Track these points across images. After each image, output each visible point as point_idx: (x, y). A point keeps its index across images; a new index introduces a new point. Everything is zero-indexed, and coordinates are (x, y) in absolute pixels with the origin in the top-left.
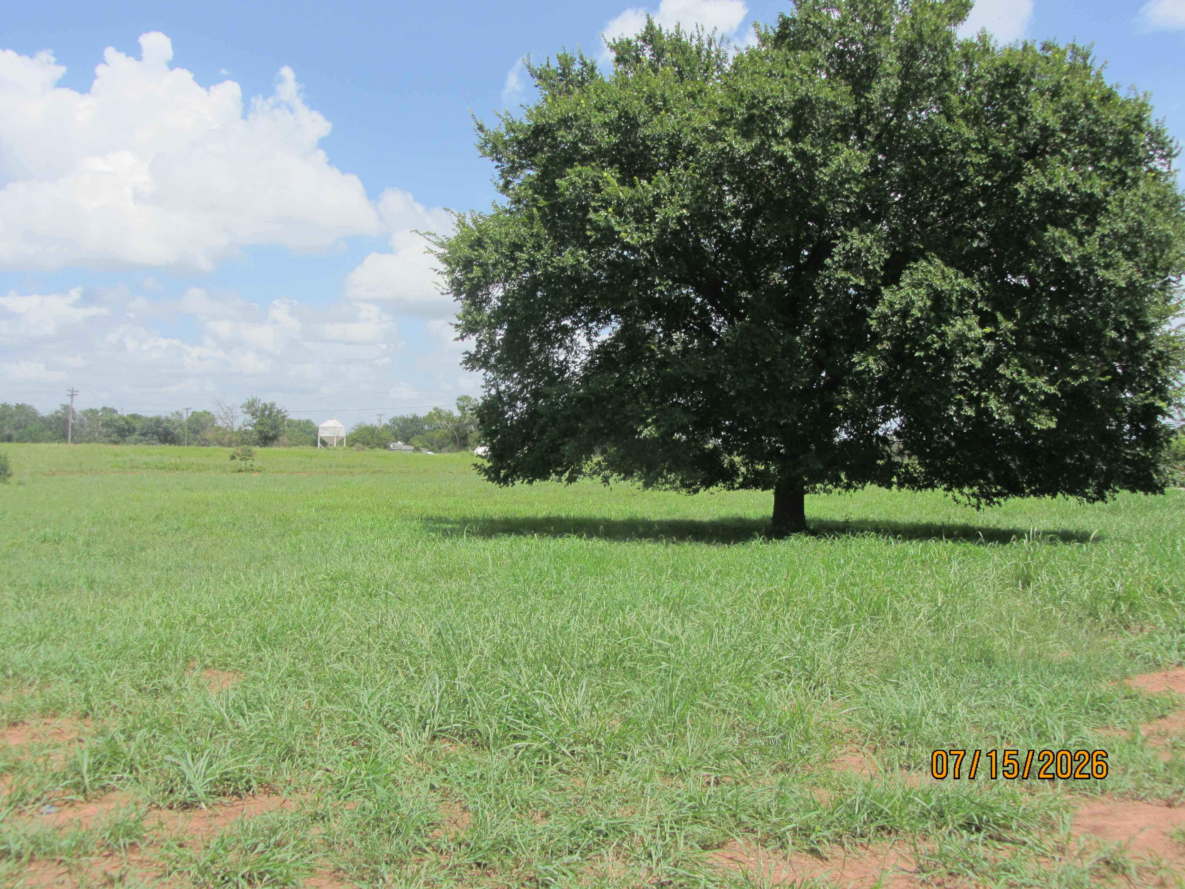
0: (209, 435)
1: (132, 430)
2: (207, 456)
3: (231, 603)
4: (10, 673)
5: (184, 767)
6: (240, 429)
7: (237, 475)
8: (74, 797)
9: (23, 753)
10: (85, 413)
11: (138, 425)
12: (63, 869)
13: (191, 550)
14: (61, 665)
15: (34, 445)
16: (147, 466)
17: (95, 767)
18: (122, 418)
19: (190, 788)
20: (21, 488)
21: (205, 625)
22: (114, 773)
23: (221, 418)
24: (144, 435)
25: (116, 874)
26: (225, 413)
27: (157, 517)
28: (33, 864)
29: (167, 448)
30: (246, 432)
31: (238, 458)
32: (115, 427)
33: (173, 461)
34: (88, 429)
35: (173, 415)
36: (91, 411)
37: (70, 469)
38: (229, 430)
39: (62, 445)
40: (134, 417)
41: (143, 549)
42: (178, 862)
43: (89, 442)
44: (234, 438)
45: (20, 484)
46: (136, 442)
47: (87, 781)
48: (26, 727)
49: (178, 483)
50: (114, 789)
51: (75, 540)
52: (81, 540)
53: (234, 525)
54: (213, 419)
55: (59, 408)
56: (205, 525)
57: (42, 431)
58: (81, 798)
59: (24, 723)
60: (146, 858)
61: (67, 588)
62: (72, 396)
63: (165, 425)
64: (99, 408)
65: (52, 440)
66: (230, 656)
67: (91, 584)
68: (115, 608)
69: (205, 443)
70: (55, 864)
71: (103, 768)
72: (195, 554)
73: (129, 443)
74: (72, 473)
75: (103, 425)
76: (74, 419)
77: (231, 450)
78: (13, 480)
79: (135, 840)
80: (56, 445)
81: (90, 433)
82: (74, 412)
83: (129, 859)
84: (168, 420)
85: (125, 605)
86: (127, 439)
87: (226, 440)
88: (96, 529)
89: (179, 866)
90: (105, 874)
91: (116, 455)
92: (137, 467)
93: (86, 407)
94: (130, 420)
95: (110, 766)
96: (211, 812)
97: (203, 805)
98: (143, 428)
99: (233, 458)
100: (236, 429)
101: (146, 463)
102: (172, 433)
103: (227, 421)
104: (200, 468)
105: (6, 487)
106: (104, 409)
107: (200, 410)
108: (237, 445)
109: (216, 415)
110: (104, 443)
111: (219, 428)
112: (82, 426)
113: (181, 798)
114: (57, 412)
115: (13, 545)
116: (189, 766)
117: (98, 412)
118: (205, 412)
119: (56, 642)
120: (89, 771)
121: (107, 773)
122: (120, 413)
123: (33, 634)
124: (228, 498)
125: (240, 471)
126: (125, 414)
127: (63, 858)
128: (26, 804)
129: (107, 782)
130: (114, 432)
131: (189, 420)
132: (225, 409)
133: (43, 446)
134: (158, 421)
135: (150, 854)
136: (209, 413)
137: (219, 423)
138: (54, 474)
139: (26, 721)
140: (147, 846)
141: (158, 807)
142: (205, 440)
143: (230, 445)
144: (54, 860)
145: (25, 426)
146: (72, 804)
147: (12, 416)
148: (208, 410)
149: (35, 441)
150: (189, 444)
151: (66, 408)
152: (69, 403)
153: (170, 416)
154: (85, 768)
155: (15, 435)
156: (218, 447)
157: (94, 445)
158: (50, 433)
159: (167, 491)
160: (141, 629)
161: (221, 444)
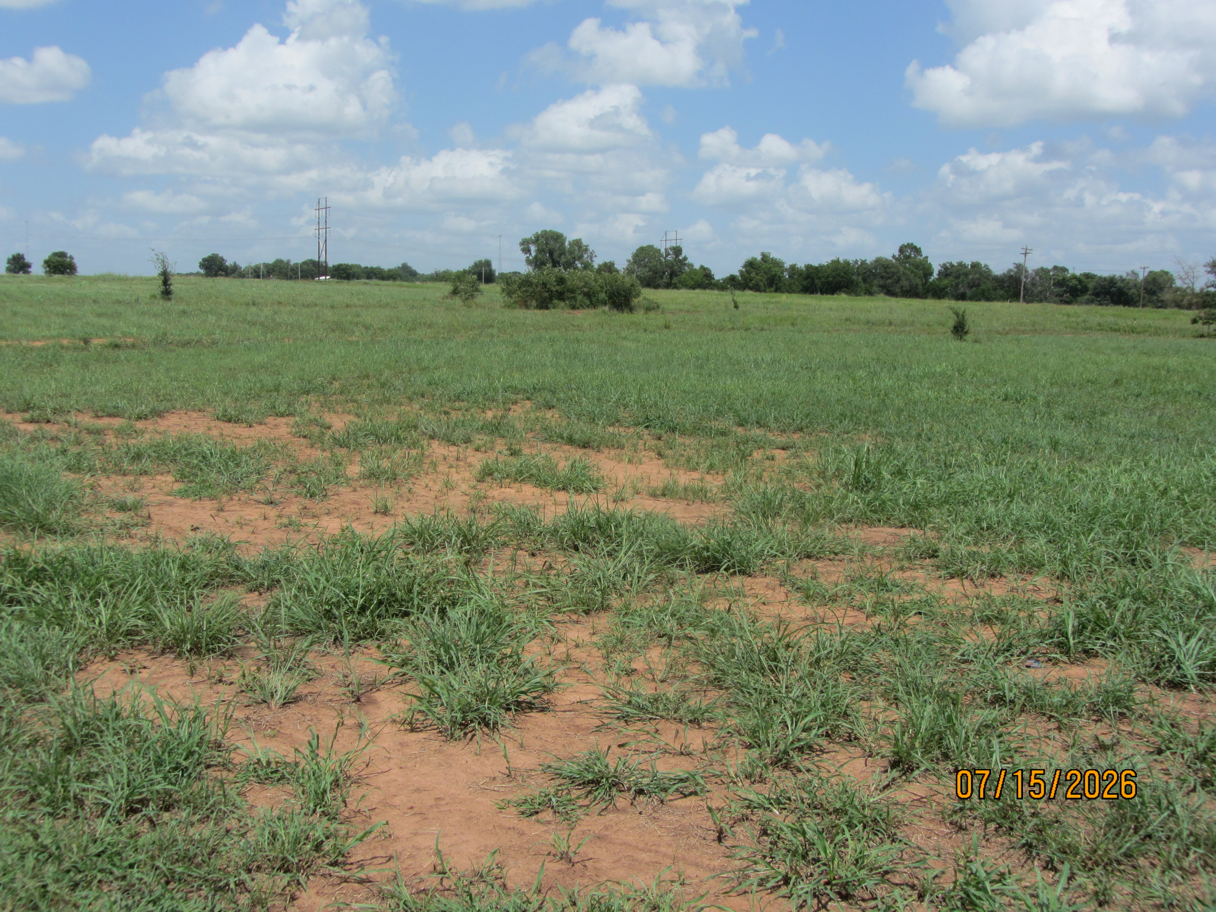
0: (1167, 296)
1: (1084, 290)
2: (1165, 319)
3: (1206, 478)
4: (984, 525)
5: (1173, 645)
6: (1202, 290)
7: (1199, 341)
8: (1058, 656)
9: (1005, 606)
10: (1037, 272)
11: (1091, 285)
12: (1052, 725)
13: (1155, 419)
14: (1033, 523)
15: (987, 304)
16: (1101, 328)
17: (1080, 630)
18: (1074, 277)
19: (1179, 668)
20: (977, 346)
21: (1178, 498)
22: (1098, 639)
23: (1181, 278)
24: (1097, 295)
25: (1107, 740)
26: (1186, 273)
27: (1116, 381)
28: (1023, 714)
29: (1121, 309)
30: (1208, 294)
31: (1201, 322)
32: (1068, 286)
33: (1129, 323)
34: (1039, 288)
35: (1128, 274)
36: (1042, 269)
37: (1023, 328)
38: (1188, 291)
39: (1014, 304)
40: (1088, 276)
41: (1103, 414)
42: (1170, 742)
43: (1041, 301)
44: (1195, 300)
45: (976, 341)
46: (1089, 302)
47: (1072, 642)
48: (1003, 579)
49: (1134, 347)
50: (1096, 655)
51: (1035, 398)
52: (1041, 399)
53: (1200, 394)
54: (1171, 280)
55: (1012, 267)
56: (1168, 393)
57: (995, 289)
58: (1065, 659)
59: (1001, 576)
60: (1136, 731)
61: (1031, 447)
62: (1025, 254)
63: (1119, 284)
64: (1050, 267)
65: (1003, 299)
66: (1208, 534)
67: (1055, 445)
68: (1082, 471)
69: (1162, 305)
70: (1045, 718)
71: (1087, 633)
72: (1159, 423)
73: (1081, 303)
74: (1024, 332)
75: (1054, 285)
76: (1026, 277)
77: (1193, 313)
78: (969, 337)
79: (1125, 711)
80: (1007, 304)
81: (1041, 292)
82: (1026, 271)
83: (1118, 729)
84: (1122, 280)
85: (1092, 469)
86: (1079, 299)
87: (1185, 302)
88: (1055, 390)
89: (1172, 746)
90: (1097, 738)
91: (1068, 315)
92: (1090, 328)
93: (1037, 266)
94: (1083, 279)
95: (1093, 631)
96: (1201, 697)
97: (1192, 687)
98: (1095, 288)
99: (1194, 321)
100: (1197, 290)
101: (1099, 325)
102: (1126, 294)
103: (1187, 281)
104: (1158, 332)
105: (964, 344)
106: (1055, 268)
107: (1157, 269)
108: (1197, 308)
109: (1175, 275)
110: (1055, 302)
111: (1178, 289)
112: (1034, 285)
113: (1170, 676)
114: (1010, 271)
115: (976, 401)
116: (1179, 645)
117: (1049, 271)
118: (1163, 271)
119: (1028, 500)
120: (1073, 633)
121: (1090, 638)
122: (1071, 272)
123: (1003, 489)
124: (1191, 365)
125: (1202, 336)
126: (1078, 273)
127: (1053, 714)
128: (1012, 655)
129: (1090, 646)
130: (1065, 292)
131: (1146, 279)
132: (1186, 269)
133: (997, 305)
134: (1112, 281)
135: (1141, 727)
136: (1167, 273)
137: (1178, 283)
138: (1007, 333)
139: (1005, 574)
140: (1136, 719)
141: (1144, 681)
142: (1162, 301)
143: (1189, 307)
144: (1044, 714)
145: (978, 285)
146: (1055, 662)
147: (966, 275)
148: (1166, 270)
149: (988, 299)
150: (1144, 306)
151: (1019, 267)
152: (1022, 262)
153: (1124, 276)
154: (1070, 630)
155: (969, 292)
156: (1176, 310)
157: (1045, 305)
158: (1001, 292)
159: (1123, 354)
160: (1111, 495)
161: (1179, 306)
